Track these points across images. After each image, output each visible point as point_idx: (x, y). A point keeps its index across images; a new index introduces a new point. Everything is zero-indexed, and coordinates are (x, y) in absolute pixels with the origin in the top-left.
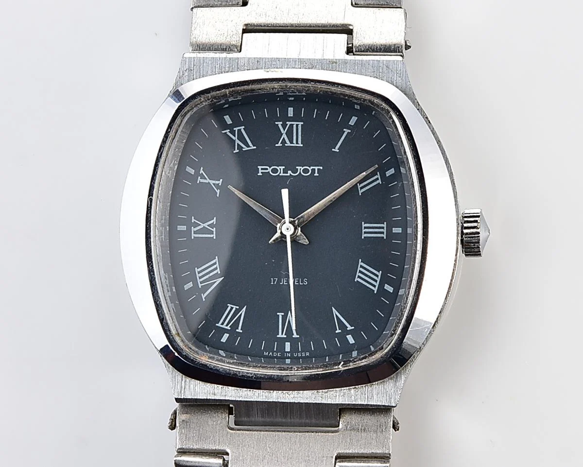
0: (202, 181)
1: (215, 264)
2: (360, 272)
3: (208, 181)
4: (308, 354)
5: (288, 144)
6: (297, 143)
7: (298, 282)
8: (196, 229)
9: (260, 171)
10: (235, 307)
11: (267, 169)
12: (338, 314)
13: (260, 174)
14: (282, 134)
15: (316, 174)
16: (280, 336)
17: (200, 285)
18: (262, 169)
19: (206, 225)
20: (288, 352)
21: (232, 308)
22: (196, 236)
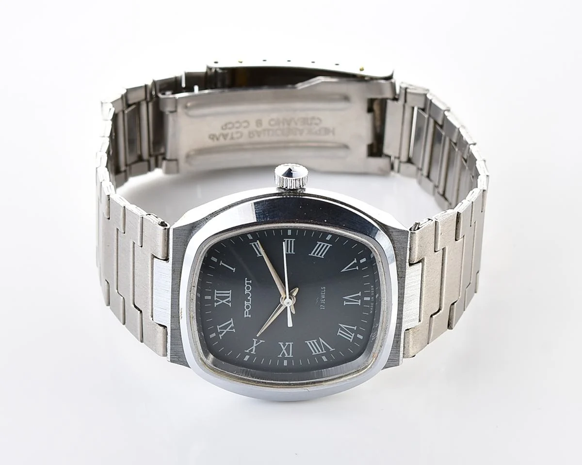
0: (254, 351)
1: (310, 343)
2: (317, 255)
3: (254, 348)
5: (230, 299)
6: (229, 293)
7: (324, 292)
8: (286, 354)
9: (248, 316)
10: (339, 330)
11: (247, 312)
12: (346, 268)
13: (250, 316)
14: (223, 303)
16: (359, 304)
17: (324, 352)
18: (246, 315)
19: (284, 349)
20: (371, 298)
21: (340, 332)
22: (291, 354)
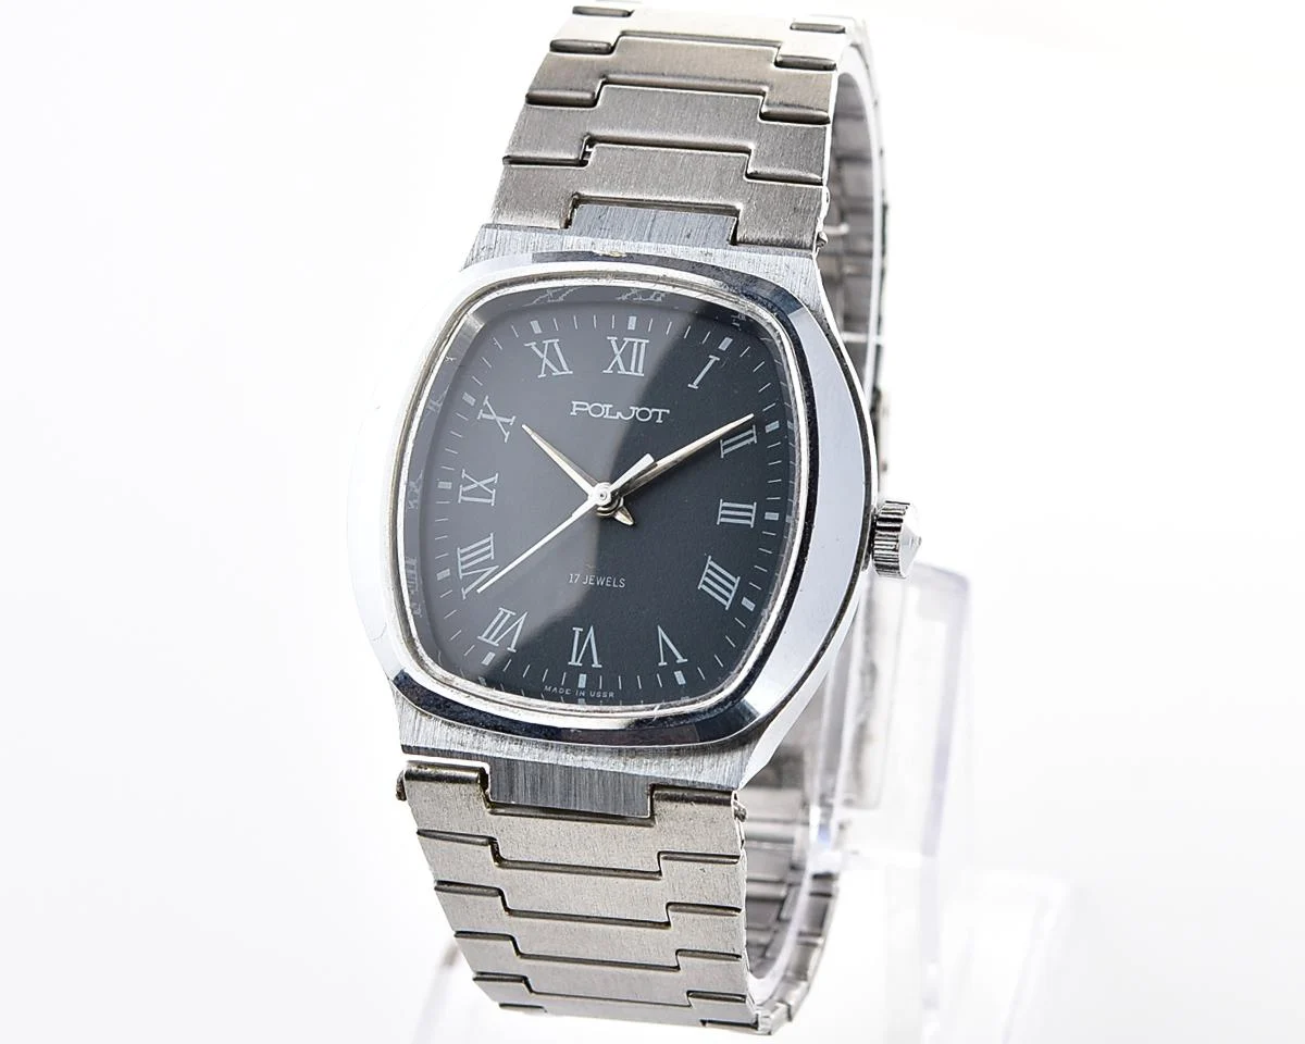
0: (485, 416)
1: (489, 543)
3: (494, 416)
4: (611, 695)
5: (623, 371)
6: (636, 371)
7: (612, 583)
8: (465, 489)
9: (575, 409)
10: (510, 612)
11: (585, 406)
12: (665, 638)
13: (574, 413)
14: (615, 355)
15: (659, 421)
16: (573, 662)
17: (461, 575)
18: (578, 406)
19: (482, 484)
20: (582, 689)
21: (505, 614)
22: (466, 499)
